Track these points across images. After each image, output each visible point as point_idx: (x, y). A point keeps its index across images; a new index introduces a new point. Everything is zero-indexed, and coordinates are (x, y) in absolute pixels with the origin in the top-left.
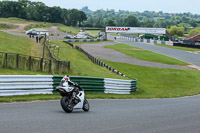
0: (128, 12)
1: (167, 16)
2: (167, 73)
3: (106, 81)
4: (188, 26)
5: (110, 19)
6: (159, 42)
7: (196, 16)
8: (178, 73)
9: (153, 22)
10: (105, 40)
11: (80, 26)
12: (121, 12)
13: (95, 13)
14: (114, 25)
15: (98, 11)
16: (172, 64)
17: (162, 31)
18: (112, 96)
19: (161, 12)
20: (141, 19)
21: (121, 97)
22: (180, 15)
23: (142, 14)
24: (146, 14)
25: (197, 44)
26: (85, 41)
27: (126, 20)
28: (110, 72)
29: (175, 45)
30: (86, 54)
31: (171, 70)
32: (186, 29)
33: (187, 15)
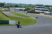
0: (15, 4)
1: (26, 5)
2: (25, 19)
3: (10, 21)
4: (31, 7)
5: (11, 5)
6: (23, 11)
7: (33, 5)
8: (28, 19)
9: (22, 6)
10: (9, 11)
11: (3, 7)
12: (14, 4)
13: (7, 4)
14: (12, 7)
15: (8, 3)
16: (27, 17)
17: (24, 9)
18: (11, 25)
19: (24, 4)
20: (19, 5)
21: (13, 25)
22: (29, 5)
23: (19, 4)
24: (20, 4)
25: (33, 12)
26: (4, 11)
27: (15, 6)
28: (11, 19)
29: (27, 12)
30: (4, 14)
31: (26, 19)
32: (30, 8)
33: (31, 5)
